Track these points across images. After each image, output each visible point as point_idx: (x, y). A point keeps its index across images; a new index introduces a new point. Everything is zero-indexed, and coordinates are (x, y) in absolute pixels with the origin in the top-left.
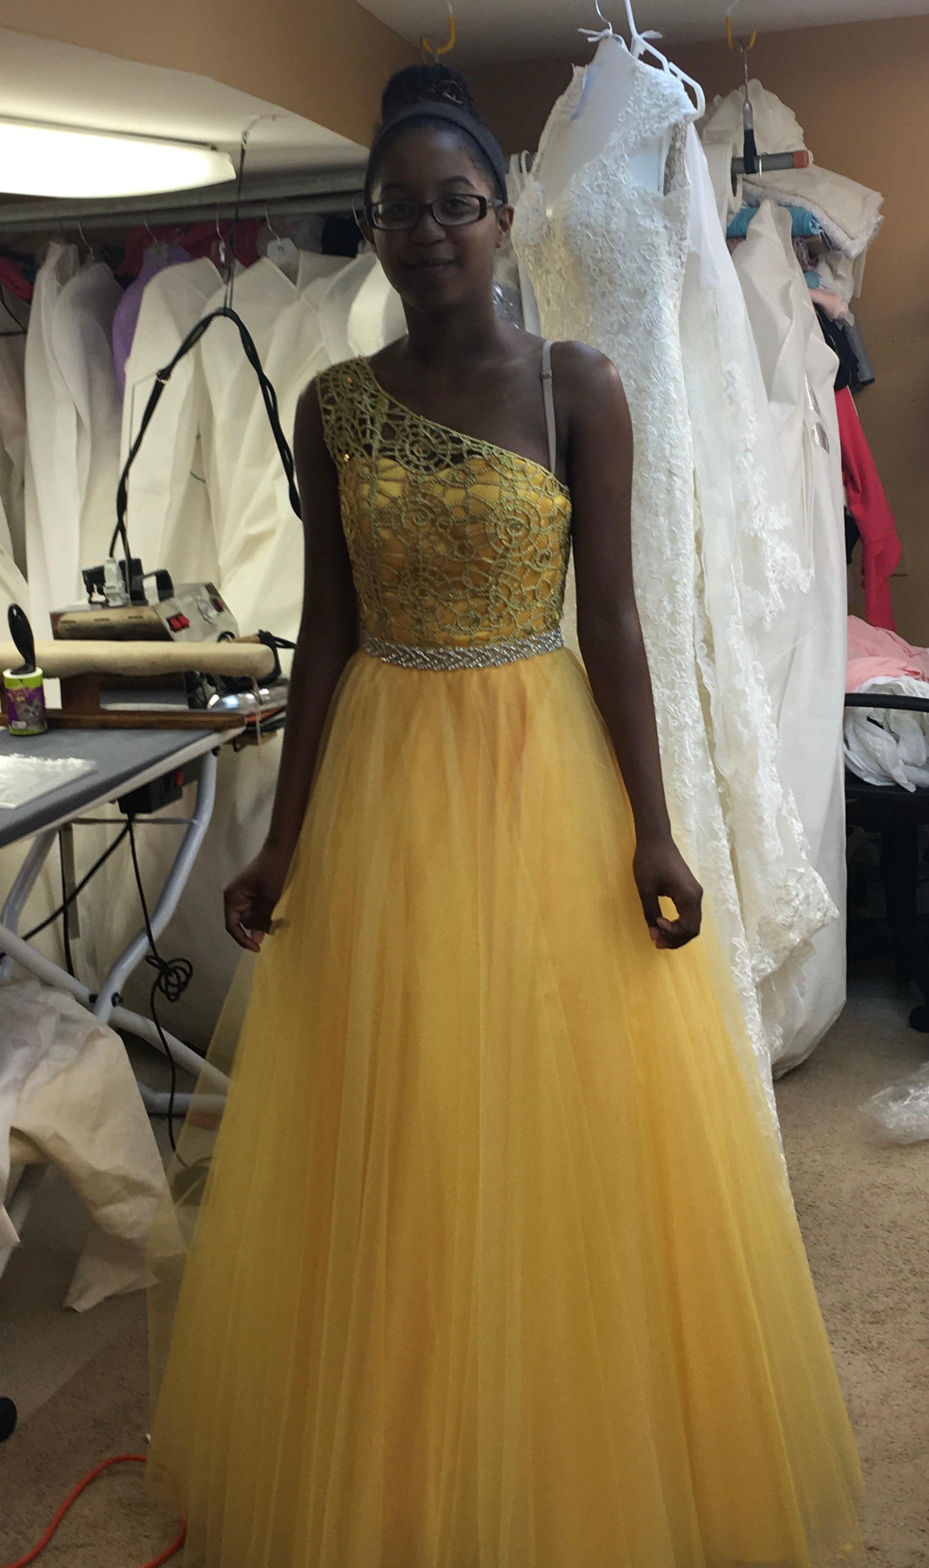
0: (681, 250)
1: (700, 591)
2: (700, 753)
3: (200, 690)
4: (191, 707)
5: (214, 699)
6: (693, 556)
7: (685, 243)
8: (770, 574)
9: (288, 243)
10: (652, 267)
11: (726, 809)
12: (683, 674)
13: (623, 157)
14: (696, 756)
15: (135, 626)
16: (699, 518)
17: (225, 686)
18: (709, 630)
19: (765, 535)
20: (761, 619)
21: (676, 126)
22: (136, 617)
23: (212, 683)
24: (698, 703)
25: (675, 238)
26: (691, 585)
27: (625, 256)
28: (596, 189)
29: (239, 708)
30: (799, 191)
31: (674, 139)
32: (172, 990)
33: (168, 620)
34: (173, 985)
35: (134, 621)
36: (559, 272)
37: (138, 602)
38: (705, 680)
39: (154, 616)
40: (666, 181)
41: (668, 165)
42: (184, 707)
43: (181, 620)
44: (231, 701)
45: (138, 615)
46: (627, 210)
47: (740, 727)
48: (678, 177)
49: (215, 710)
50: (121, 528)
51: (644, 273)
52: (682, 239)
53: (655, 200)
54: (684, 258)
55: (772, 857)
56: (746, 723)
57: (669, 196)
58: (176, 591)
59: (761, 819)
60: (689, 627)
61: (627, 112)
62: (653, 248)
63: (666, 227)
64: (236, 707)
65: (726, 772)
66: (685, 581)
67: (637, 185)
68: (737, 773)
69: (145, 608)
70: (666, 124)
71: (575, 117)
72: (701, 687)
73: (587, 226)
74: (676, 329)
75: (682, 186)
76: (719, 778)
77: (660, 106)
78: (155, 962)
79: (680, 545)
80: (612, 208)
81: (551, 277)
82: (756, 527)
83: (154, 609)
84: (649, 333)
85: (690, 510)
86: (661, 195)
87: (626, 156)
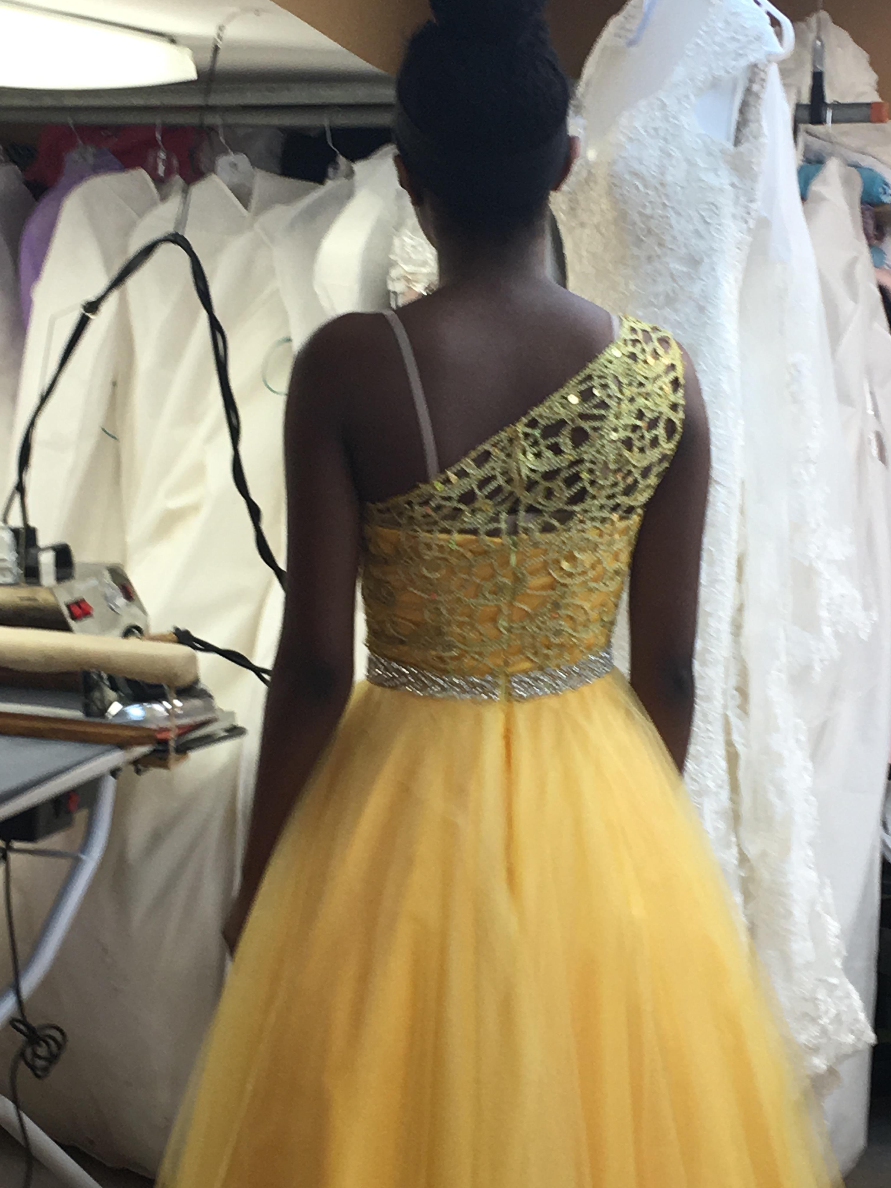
0: (749, 213)
1: (737, 628)
2: (722, 825)
3: (97, 694)
4: (88, 714)
5: (115, 708)
6: (732, 584)
7: (753, 206)
8: (824, 614)
9: (242, 160)
10: (713, 233)
11: (747, 896)
12: (710, 728)
13: (687, 97)
14: (716, 829)
15: (28, 609)
16: (743, 539)
17: (131, 692)
18: (743, 674)
19: (820, 566)
20: (808, 668)
21: (755, 66)
22: (29, 599)
23: (114, 687)
24: (724, 764)
25: (743, 199)
26: (728, 619)
27: (679, 214)
28: (652, 132)
29: (145, 720)
30: (869, 149)
31: (751, 81)
32: (40, 1063)
33: (68, 606)
34: (39, 1057)
35: (26, 603)
36: (597, 227)
37: (33, 580)
38: (736, 738)
39: (51, 599)
40: (738, 129)
41: (742, 112)
42: (77, 714)
43: (83, 606)
44: (136, 712)
45: (30, 596)
46: (688, 161)
47: (773, 797)
48: (752, 126)
49: (118, 721)
50: (20, 488)
51: (700, 236)
52: (752, 201)
53: (723, 152)
54: (752, 224)
55: (798, 961)
56: (781, 793)
57: (742, 148)
58: (78, 571)
59: (789, 914)
60: (721, 670)
61: (697, 44)
62: (714, 208)
63: (733, 185)
64: (142, 719)
65: (752, 851)
66: (721, 613)
67: (703, 132)
68: (764, 854)
69: (38, 588)
70: (743, 63)
71: (631, 43)
72: (729, 744)
73: (636, 174)
74: (735, 308)
75: (755, 137)
76: (743, 859)
77: (738, 40)
78: (22, 1027)
79: (718, 569)
80: (669, 155)
81: (587, 231)
82: (812, 555)
83: (51, 590)
84: (702, 309)
85: (734, 527)
86: (729, 145)
87: (692, 97)
